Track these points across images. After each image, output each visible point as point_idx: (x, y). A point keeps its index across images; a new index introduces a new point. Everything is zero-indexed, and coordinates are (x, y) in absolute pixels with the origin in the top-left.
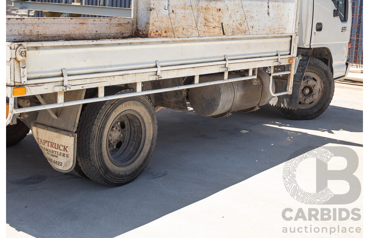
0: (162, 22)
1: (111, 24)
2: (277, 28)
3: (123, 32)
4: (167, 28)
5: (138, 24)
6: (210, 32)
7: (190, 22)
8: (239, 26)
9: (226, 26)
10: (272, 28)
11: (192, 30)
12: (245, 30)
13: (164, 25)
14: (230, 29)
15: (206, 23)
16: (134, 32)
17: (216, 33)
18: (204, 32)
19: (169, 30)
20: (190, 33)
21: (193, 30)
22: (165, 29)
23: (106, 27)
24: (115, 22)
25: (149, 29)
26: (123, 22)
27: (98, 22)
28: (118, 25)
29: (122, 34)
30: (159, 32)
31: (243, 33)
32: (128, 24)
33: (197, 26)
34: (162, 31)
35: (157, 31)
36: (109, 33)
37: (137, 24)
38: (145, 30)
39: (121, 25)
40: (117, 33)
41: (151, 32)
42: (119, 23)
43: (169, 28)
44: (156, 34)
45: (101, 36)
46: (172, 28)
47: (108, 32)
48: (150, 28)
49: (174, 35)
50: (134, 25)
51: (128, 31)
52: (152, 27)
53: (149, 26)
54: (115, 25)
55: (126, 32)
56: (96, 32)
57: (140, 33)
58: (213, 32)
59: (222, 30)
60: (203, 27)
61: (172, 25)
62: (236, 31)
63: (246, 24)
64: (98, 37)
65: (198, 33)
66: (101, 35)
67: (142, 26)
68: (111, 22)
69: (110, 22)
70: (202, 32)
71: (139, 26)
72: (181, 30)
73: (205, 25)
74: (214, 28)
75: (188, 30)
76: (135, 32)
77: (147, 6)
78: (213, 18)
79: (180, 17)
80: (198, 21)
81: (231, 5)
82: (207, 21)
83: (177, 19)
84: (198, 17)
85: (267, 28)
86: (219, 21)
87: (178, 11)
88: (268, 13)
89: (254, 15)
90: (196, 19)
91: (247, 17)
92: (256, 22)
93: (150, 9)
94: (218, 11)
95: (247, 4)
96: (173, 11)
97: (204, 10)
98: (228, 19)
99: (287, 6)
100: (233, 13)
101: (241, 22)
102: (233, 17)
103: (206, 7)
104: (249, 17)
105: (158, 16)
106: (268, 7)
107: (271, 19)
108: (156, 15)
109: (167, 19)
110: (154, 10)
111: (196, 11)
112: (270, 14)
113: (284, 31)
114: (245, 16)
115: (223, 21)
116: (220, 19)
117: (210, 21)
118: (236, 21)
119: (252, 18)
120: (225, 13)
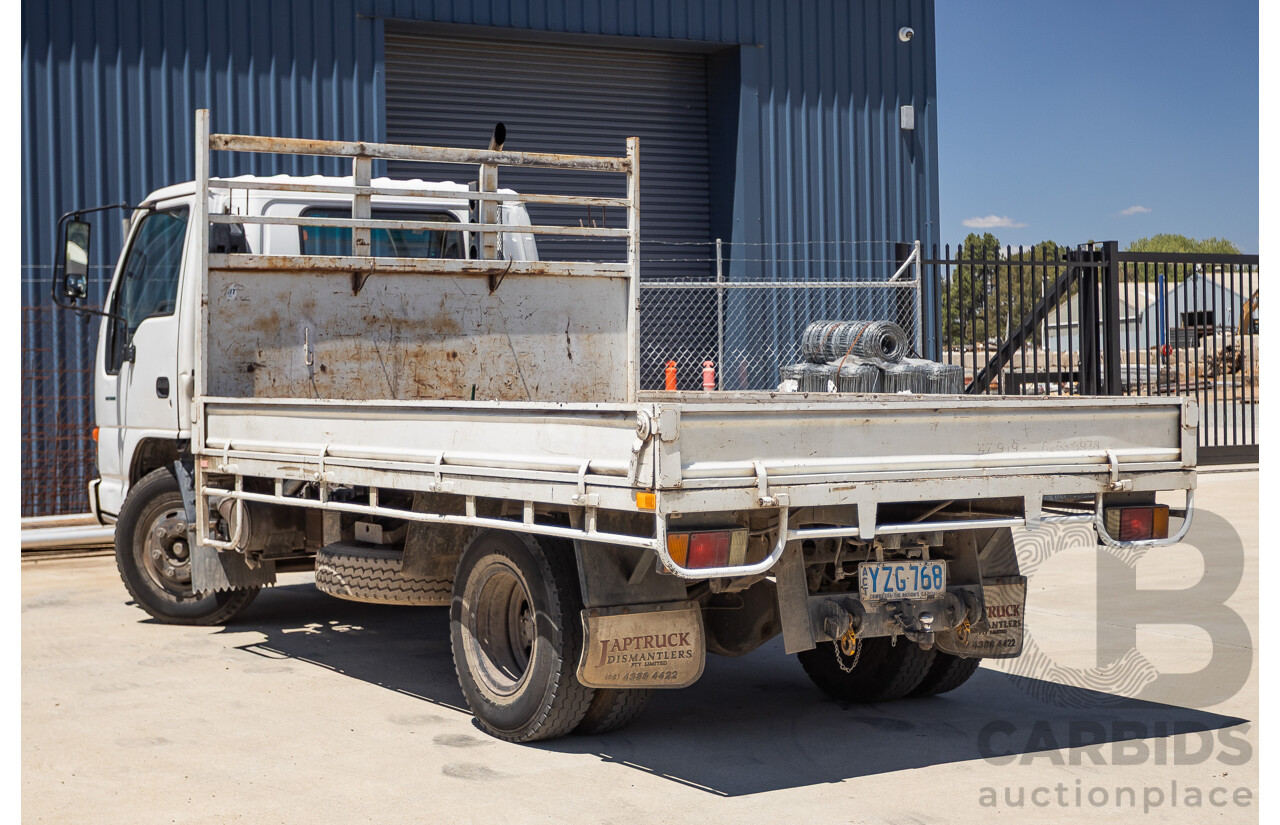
2: (589, 384)
7: (375, 393)
10: (579, 385)
12: (521, 397)
14: (483, 398)
15: (421, 390)
63: (522, 383)
77: (239, 359)
78: (437, 376)
79: (345, 381)
80: (399, 387)
81: (482, 343)
82: (424, 385)
83: (337, 386)
84: (396, 377)
85: (569, 386)
86: (455, 381)
87: (340, 365)
88: (570, 355)
89: (538, 361)
90: (391, 383)
91: (521, 367)
92: (544, 377)
93: (246, 369)
94: (452, 359)
95: (521, 337)
96: (323, 368)
97: (414, 360)
98: (477, 374)
99: (606, 335)
100: (489, 361)
101: (510, 378)
102: (490, 369)
103: (417, 349)
104: (526, 366)
105: (276, 384)
106: (569, 340)
107: (575, 367)
108: (269, 384)
109: (307, 389)
110: (263, 368)
111: (390, 363)
112: (574, 356)
113: (606, 390)
114: (517, 364)
115: (465, 382)
116: (456, 376)
117: (431, 384)
118: (498, 378)
119: (535, 368)
120: (467, 361)
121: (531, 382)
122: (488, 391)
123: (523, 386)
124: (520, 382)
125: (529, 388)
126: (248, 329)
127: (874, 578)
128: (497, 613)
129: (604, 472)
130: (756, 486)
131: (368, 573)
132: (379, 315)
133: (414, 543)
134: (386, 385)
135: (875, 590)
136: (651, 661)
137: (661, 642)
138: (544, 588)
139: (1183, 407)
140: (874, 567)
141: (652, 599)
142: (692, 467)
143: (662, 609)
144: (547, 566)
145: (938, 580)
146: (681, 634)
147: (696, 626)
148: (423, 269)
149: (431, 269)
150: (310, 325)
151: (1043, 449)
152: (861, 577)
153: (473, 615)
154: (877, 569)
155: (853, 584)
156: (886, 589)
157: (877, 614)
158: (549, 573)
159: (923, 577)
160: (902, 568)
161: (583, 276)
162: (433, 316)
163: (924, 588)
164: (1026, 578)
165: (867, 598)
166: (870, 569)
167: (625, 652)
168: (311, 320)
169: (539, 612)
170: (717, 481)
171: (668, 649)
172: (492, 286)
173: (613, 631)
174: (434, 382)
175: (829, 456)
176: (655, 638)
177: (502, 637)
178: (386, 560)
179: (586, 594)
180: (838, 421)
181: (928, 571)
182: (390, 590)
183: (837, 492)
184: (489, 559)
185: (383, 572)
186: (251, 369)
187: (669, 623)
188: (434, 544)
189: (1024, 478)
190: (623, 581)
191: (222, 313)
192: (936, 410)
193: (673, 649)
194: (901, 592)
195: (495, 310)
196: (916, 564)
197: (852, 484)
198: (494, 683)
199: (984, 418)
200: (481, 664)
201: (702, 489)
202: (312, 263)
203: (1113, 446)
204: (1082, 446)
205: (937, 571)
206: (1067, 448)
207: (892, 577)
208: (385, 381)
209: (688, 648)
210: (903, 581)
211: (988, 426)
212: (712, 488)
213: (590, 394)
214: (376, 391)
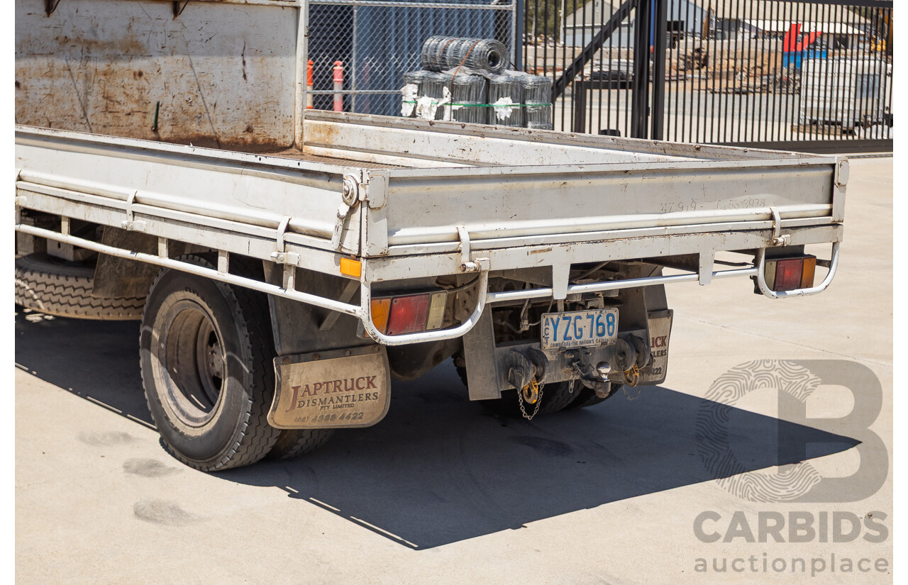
2: (262, 102)
6: (121, 124)
7: (67, 108)
8: (186, 106)
10: (253, 103)
11: (75, 124)
12: (200, 113)
14: (166, 115)
15: (110, 106)
17: (135, 125)
18: (105, 126)
21: (77, 125)
31: (196, 119)
33: (85, 114)
58: (128, 124)
60: (102, 115)
62: (180, 115)
70: (100, 128)
73: (107, 110)
74: (129, 114)
78: (124, 93)
80: (89, 103)
81: (167, 63)
82: (112, 101)
83: (30, 101)
84: (87, 93)
85: (243, 104)
86: (141, 98)
87: (33, 82)
88: (245, 76)
89: (217, 81)
90: (82, 98)
91: (201, 86)
92: (221, 95)
94: (138, 78)
95: (201, 59)
96: (17, 84)
97: (103, 78)
98: (161, 92)
99: (277, 59)
100: (172, 80)
101: (191, 96)
102: (173, 87)
103: (106, 68)
104: (206, 85)
106: (244, 63)
107: (250, 86)
111: (81, 81)
112: (249, 77)
113: (276, 108)
114: (198, 84)
115: (150, 98)
116: (141, 93)
117: (119, 99)
118: (179, 95)
119: (213, 87)
120: (152, 79)
121: (209, 100)
122: (170, 108)
123: (202, 104)
124: (200, 100)
125: (208, 105)
127: (555, 327)
128: (185, 344)
129: (304, 231)
130: (460, 252)
131: (60, 290)
132: (70, 35)
133: (104, 266)
134: (77, 101)
135: (555, 340)
136: (340, 404)
137: (349, 386)
138: (236, 330)
139: (836, 166)
140: (555, 317)
141: (340, 345)
142: (398, 234)
143: (351, 354)
144: (238, 308)
145: (611, 327)
146: (368, 378)
147: (383, 369)
151: (717, 208)
152: (543, 327)
153: (163, 346)
154: (558, 319)
155: (535, 334)
156: (565, 338)
157: (556, 361)
158: (241, 317)
159: (598, 324)
160: (580, 318)
162: (121, 38)
163: (599, 335)
164: (672, 311)
165: (548, 347)
166: (552, 319)
167: (315, 397)
169: (230, 353)
170: (422, 248)
171: (356, 392)
172: (176, 12)
173: (304, 377)
174: (121, 98)
175: (527, 219)
176: (343, 382)
177: (191, 365)
178: (76, 278)
179: (278, 342)
180: (538, 184)
181: (603, 319)
182: (81, 306)
183: (534, 255)
184: (180, 295)
185: (74, 289)
187: (357, 367)
188: (124, 268)
189: (700, 236)
190: (315, 328)
192: (626, 171)
193: (360, 392)
194: (579, 340)
195: (178, 34)
196: (592, 312)
197: (548, 246)
198: (183, 412)
199: (668, 179)
200: (170, 392)
201: (407, 256)
203: (776, 204)
204: (751, 204)
205: (610, 318)
206: (737, 206)
207: (572, 326)
208: (75, 97)
209: (374, 390)
210: (581, 330)
211: (671, 186)
212: (417, 255)
213: (262, 111)
214: (67, 106)
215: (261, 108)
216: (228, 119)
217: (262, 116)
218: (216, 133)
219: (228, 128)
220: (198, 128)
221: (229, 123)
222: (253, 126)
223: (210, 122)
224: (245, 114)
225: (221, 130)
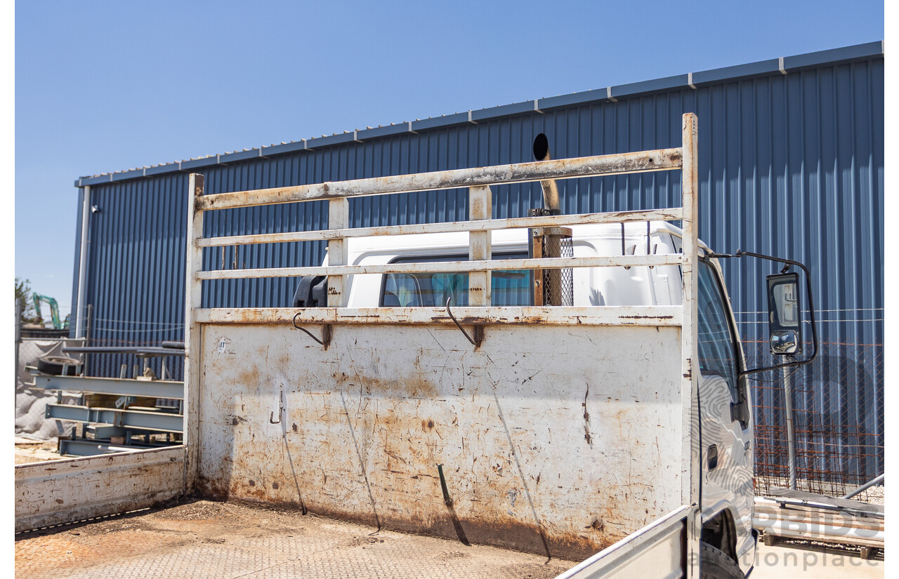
0: (265, 458)
1: (112, 472)
2: (620, 483)
3: (154, 488)
4: (279, 475)
5: (203, 461)
6: (405, 490)
7: (343, 460)
8: (493, 475)
9: (452, 473)
10: (603, 482)
11: (352, 482)
12: (515, 489)
13: (271, 467)
14: (464, 484)
15: (392, 464)
16: (189, 485)
18: (386, 490)
19: (285, 481)
20: (345, 492)
21: (355, 483)
22: (274, 477)
23: (93, 484)
24: (127, 465)
25: (230, 477)
26: (156, 461)
27: (64, 473)
28: (138, 472)
29: (153, 495)
30: (259, 485)
31: (508, 496)
32: (173, 465)
33: (364, 471)
34: (267, 483)
35: (252, 483)
36: (107, 500)
37: (199, 460)
38: (221, 479)
39: (147, 471)
40: (135, 496)
41: (237, 483)
42: (140, 464)
43: (286, 475)
44: (249, 492)
45: (77, 512)
46: (295, 476)
47: (99, 498)
48: (234, 474)
49: (299, 494)
50: (189, 466)
51: (171, 485)
52: (238, 472)
53: (229, 466)
54: (126, 473)
55: (165, 487)
56: (57, 504)
57: (207, 485)
58: (414, 490)
59: (440, 486)
60: (383, 473)
61: (292, 467)
62: (485, 490)
63: (516, 469)
64: (65, 516)
65: (367, 493)
66: (78, 509)
67: (214, 468)
68: (114, 467)
69: (109, 467)
70: (381, 491)
71: (205, 466)
72: (318, 481)
73: (389, 469)
74: (416, 477)
75: (340, 483)
76: (193, 484)
77: (226, 411)
78: (410, 448)
79: (314, 444)
80: (368, 457)
82: (395, 457)
83: (307, 448)
84: (365, 445)
85: (586, 482)
86: (431, 457)
87: (309, 426)
88: (588, 437)
89: (541, 442)
90: (360, 450)
91: (516, 448)
92: (549, 465)
93: (232, 421)
94: (427, 429)
95: (516, 407)
96: (295, 427)
97: (384, 426)
98: (457, 452)
99: (649, 409)
100: (473, 436)
101: (501, 462)
102: (474, 446)
103: (388, 414)
104: (523, 447)
105: (255, 440)
106: (586, 416)
107: (597, 455)
108: (249, 438)
109: (281, 448)
110: (245, 423)
111: (359, 428)
112: (595, 439)
113: (648, 495)
114: (511, 443)
115: (443, 459)
116: (432, 450)
117: (403, 457)
118: (484, 459)
119: (535, 451)
120: (446, 433)
122: (470, 475)
123: (518, 475)
124: (514, 468)
125: (527, 478)
126: (234, 382)
132: (349, 372)
148: (387, 320)
149: (396, 320)
150: (284, 381)
161: (601, 325)
162: (407, 376)
168: (285, 376)
172: (478, 340)
174: (406, 455)
186: (235, 423)
191: (214, 365)
195: (482, 371)
202: (278, 315)
208: (353, 449)
213: (619, 498)
214: (344, 459)
215: (617, 491)
216: (560, 503)
217: (620, 505)
218: (540, 523)
219: (560, 516)
220: (512, 509)
221: (562, 510)
222: (605, 520)
223: (531, 503)
224: (589, 500)
225: (548, 519)
